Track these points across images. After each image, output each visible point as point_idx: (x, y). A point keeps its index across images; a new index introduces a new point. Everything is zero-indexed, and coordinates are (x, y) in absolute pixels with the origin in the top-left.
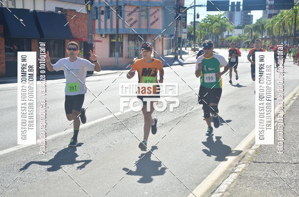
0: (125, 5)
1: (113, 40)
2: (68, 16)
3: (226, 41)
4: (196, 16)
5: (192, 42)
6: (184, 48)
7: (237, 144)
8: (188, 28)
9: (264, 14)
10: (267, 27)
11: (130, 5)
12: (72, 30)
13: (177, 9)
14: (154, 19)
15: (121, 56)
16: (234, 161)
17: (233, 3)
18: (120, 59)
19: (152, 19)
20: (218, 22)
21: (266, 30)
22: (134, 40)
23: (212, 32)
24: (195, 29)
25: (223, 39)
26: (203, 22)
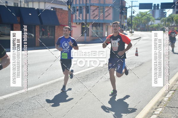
0: (91, 6)
1: (84, 26)
2: (57, 12)
3: (150, 27)
4: (133, 13)
5: (130, 27)
6: (125, 31)
7: (157, 93)
8: (128, 20)
9: (173, 11)
10: (175, 19)
11: (93, 6)
12: (59, 20)
13: (121, 8)
14: (108, 14)
15: (88, 35)
16: (154, 106)
17: (155, 5)
18: (87, 38)
19: (106, 14)
20: (146, 16)
21: (175, 21)
22: (96, 26)
23: (142, 22)
24: (132, 20)
25: (148, 26)
26: (136, 16)
